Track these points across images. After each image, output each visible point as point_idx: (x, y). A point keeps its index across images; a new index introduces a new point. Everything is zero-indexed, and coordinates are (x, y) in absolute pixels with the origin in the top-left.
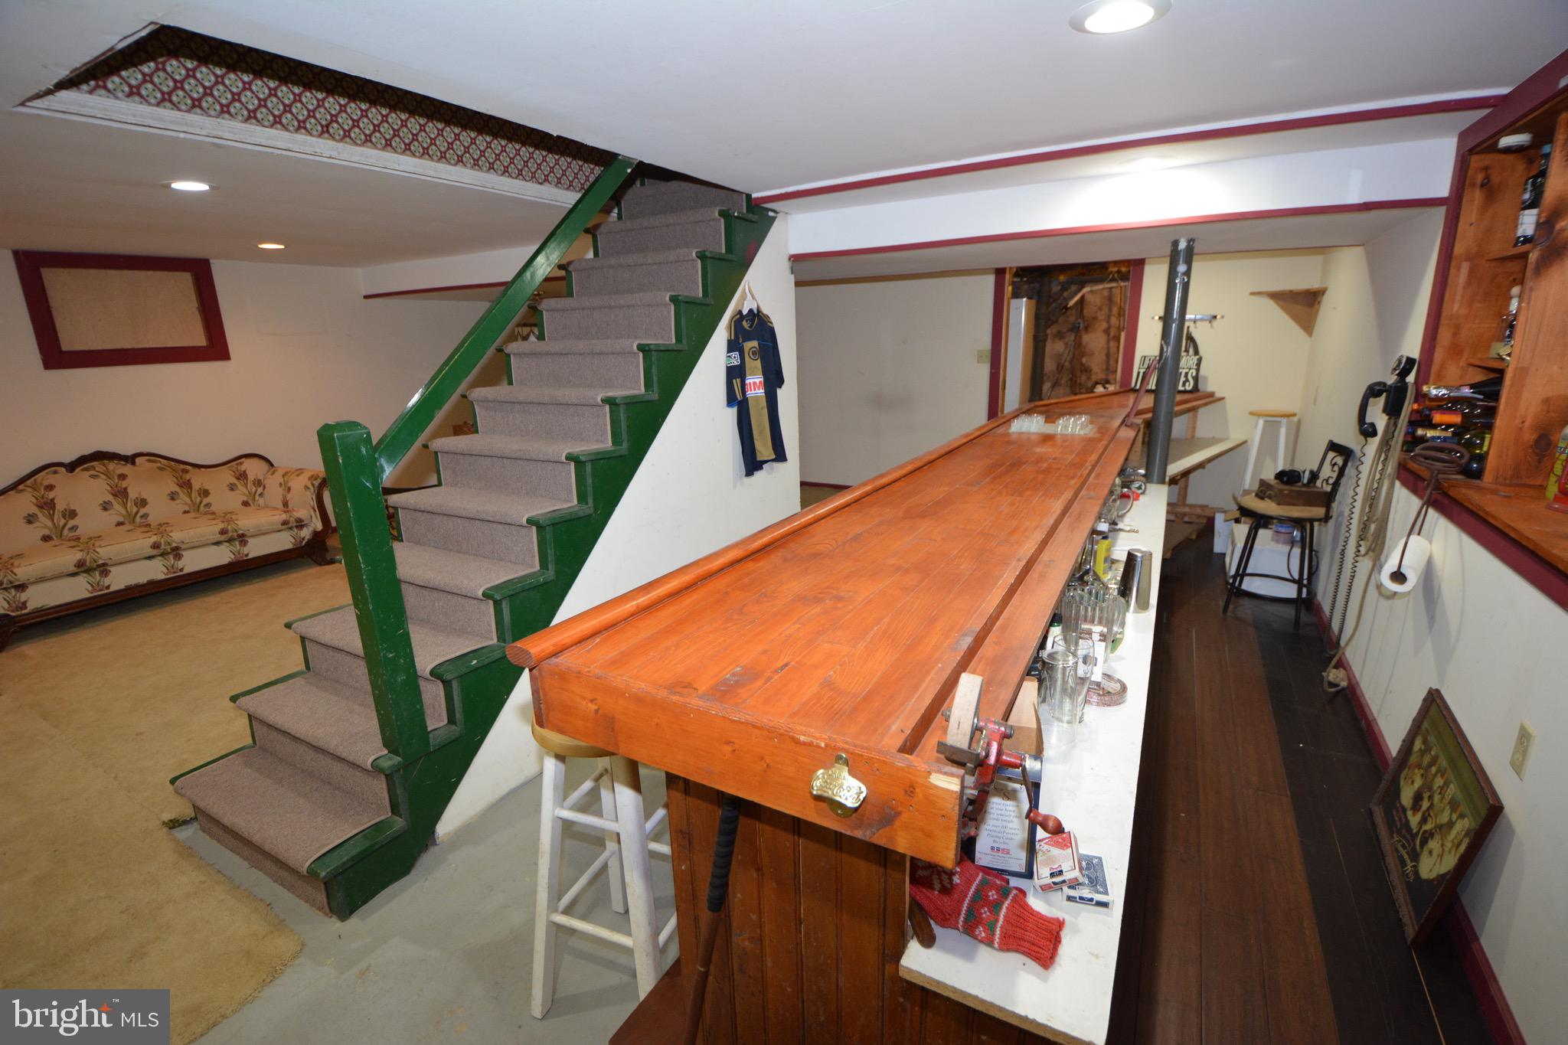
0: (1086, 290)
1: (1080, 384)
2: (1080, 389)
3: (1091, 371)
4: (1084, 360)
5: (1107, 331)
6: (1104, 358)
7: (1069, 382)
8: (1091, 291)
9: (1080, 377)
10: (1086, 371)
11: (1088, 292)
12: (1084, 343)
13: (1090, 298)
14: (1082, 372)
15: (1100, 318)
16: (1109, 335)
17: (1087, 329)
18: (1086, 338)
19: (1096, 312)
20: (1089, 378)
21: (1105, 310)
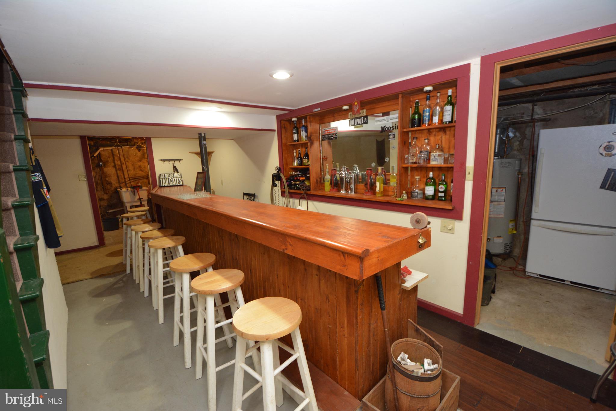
0: (101, 149)
1: (108, 189)
2: (108, 191)
3: (111, 183)
4: (107, 179)
5: (115, 166)
6: (116, 177)
7: (102, 189)
8: (103, 150)
9: (107, 186)
10: (109, 183)
11: (102, 150)
12: (105, 172)
13: (102, 153)
14: (107, 184)
15: (110, 161)
16: (116, 168)
17: (105, 165)
18: (105, 170)
19: (107, 159)
20: (112, 186)
21: (111, 158)
